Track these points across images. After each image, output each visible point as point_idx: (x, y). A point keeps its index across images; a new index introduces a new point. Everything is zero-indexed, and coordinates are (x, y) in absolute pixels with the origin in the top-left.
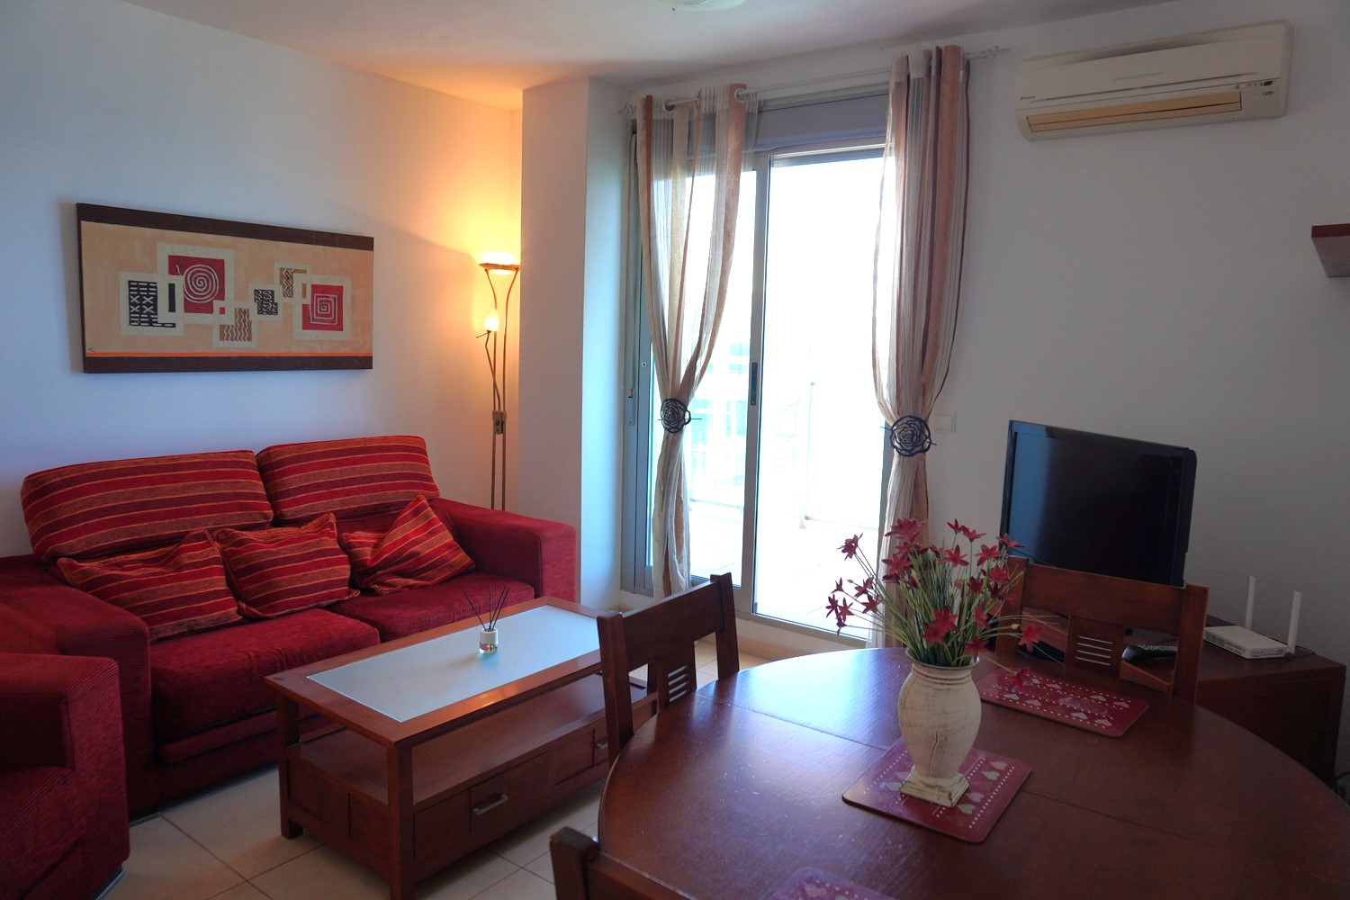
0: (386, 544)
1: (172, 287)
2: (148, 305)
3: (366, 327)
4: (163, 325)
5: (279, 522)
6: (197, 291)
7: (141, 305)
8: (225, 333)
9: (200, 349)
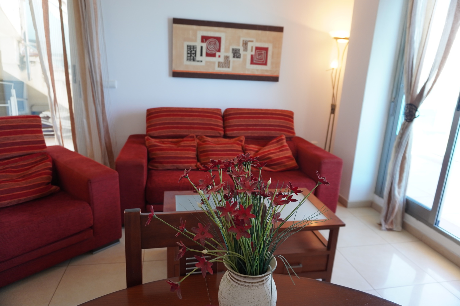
0: (261, 152)
1: (202, 48)
2: (193, 54)
3: (277, 65)
4: (198, 61)
5: (225, 136)
6: (211, 49)
7: (191, 53)
8: (219, 65)
9: (210, 70)
